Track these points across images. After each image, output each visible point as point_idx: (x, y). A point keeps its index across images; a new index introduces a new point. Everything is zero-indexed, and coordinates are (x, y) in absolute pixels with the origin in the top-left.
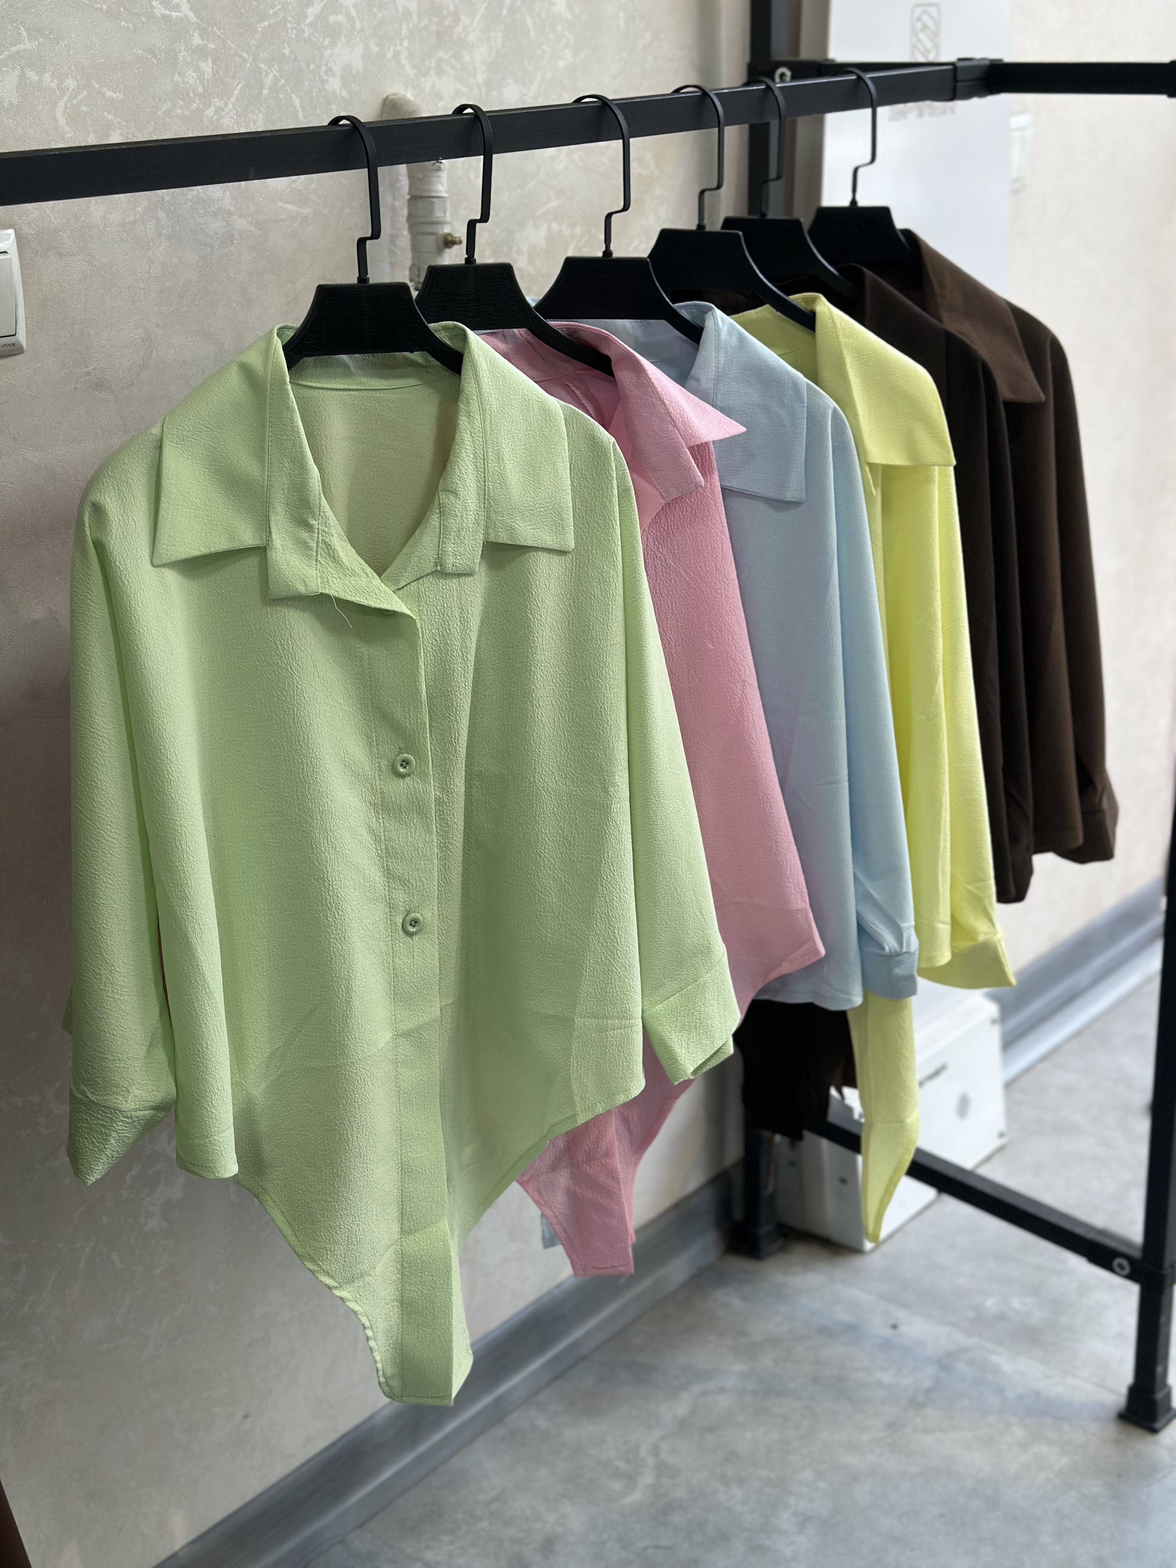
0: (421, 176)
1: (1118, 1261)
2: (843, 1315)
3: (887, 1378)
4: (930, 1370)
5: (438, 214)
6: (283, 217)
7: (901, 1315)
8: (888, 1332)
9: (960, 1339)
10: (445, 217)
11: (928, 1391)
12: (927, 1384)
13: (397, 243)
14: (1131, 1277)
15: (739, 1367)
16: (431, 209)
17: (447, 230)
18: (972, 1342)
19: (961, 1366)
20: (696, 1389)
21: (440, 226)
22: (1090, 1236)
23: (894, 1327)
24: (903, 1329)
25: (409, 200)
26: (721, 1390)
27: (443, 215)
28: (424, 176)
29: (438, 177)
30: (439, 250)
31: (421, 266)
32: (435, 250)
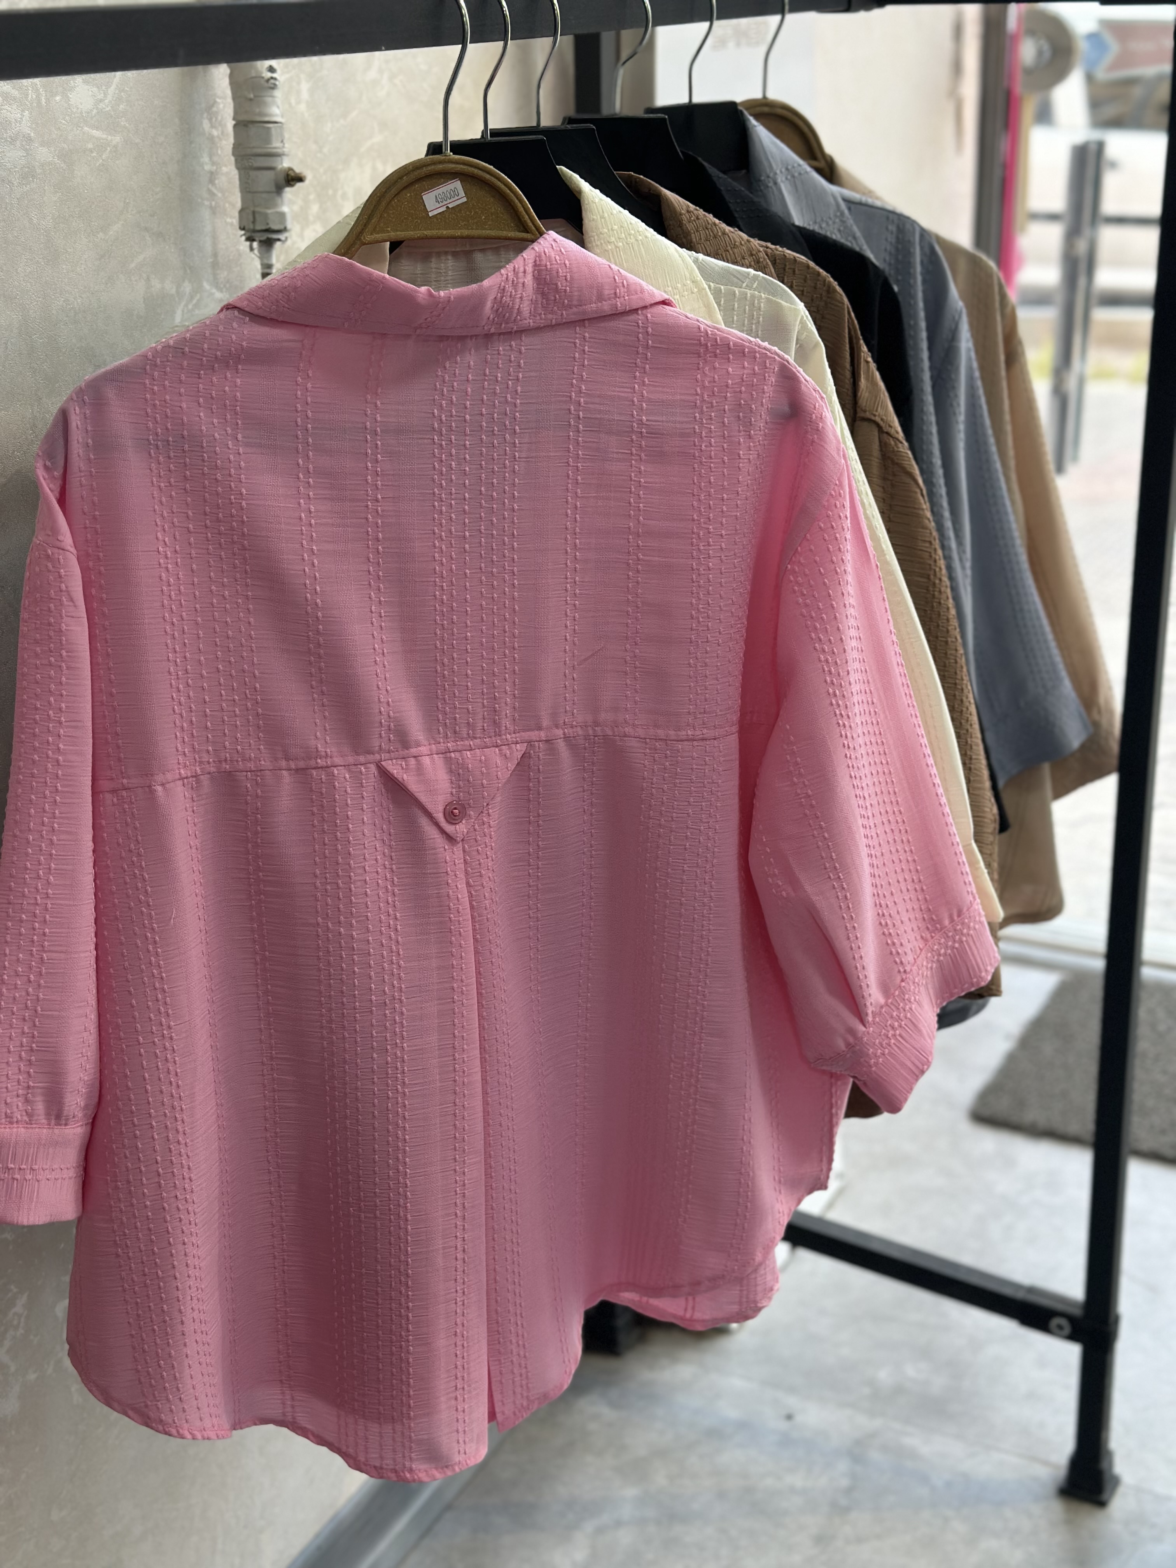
0: (252, 96)
1: (1056, 1321)
2: (730, 1412)
3: (797, 1480)
4: (843, 1465)
5: (276, 144)
6: (90, 146)
7: (792, 1402)
8: (783, 1425)
9: (865, 1423)
10: (283, 147)
11: (849, 1491)
12: (845, 1482)
13: (217, 182)
14: (1072, 1337)
15: (631, 1492)
16: (267, 138)
17: (286, 163)
18: (878, 1423)
19: (875, 1455)
20: (589, 1527)
21: (279, 158)
22: (1020, 1295)
23: (789, 1417)
24: (799, 1419)
25: (235, 126)
26: (619, 1524)
27: (281, 145)
28: (255, 96)
29: (273, 97)
30: (279, 189)
31: (257, 209)
32: (274, 189)
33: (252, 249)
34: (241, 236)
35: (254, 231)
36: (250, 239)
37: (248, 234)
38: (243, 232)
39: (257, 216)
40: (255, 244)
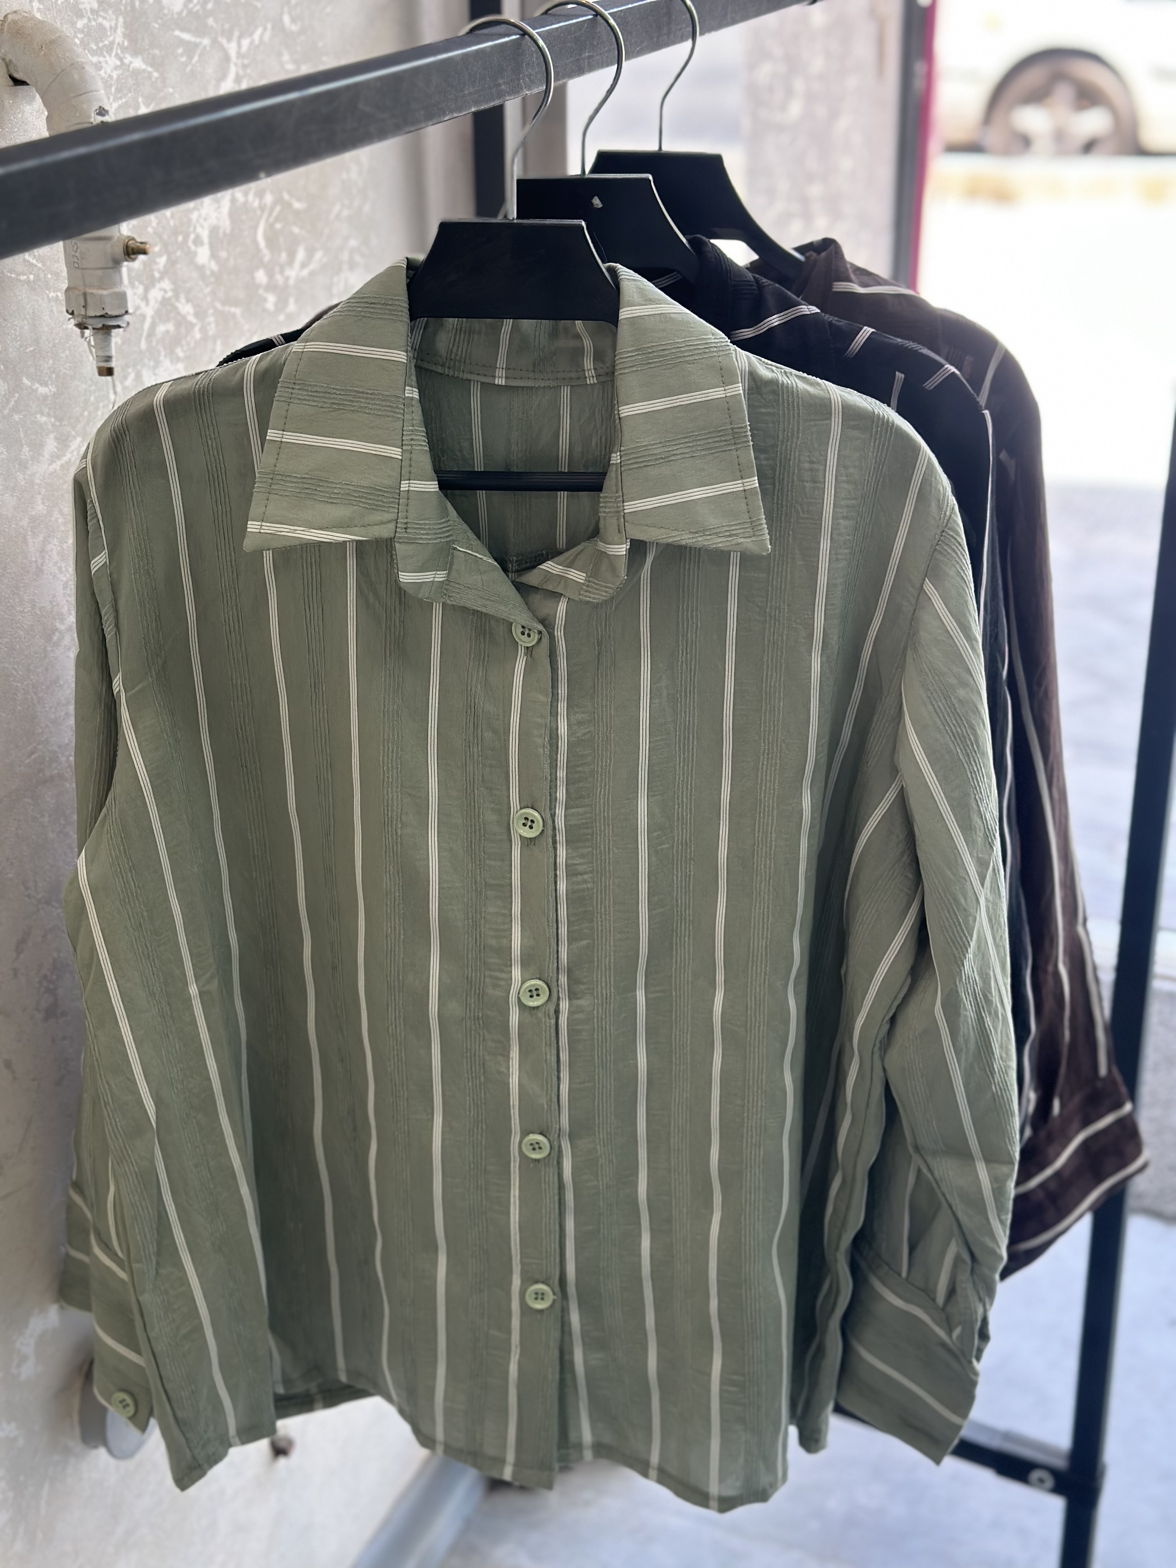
1: (1035, 1475)
14: (1055, 1490)
22: (995, 1444)
30: (116, 263)
31: (89, 291)
32: (110, 264)
33: (83, 335)
34: (69, 319)
35: (86, 317)
36: (82, 326)
37: (79, 320)
38: (70, 316)
39: (89, 299)
40: (87, 332)
